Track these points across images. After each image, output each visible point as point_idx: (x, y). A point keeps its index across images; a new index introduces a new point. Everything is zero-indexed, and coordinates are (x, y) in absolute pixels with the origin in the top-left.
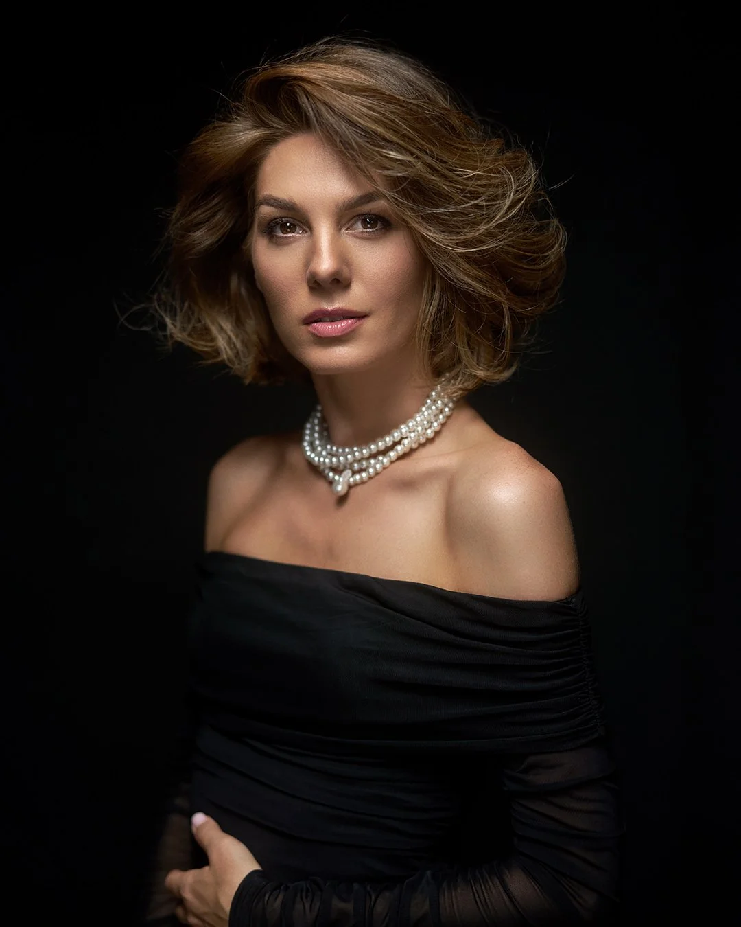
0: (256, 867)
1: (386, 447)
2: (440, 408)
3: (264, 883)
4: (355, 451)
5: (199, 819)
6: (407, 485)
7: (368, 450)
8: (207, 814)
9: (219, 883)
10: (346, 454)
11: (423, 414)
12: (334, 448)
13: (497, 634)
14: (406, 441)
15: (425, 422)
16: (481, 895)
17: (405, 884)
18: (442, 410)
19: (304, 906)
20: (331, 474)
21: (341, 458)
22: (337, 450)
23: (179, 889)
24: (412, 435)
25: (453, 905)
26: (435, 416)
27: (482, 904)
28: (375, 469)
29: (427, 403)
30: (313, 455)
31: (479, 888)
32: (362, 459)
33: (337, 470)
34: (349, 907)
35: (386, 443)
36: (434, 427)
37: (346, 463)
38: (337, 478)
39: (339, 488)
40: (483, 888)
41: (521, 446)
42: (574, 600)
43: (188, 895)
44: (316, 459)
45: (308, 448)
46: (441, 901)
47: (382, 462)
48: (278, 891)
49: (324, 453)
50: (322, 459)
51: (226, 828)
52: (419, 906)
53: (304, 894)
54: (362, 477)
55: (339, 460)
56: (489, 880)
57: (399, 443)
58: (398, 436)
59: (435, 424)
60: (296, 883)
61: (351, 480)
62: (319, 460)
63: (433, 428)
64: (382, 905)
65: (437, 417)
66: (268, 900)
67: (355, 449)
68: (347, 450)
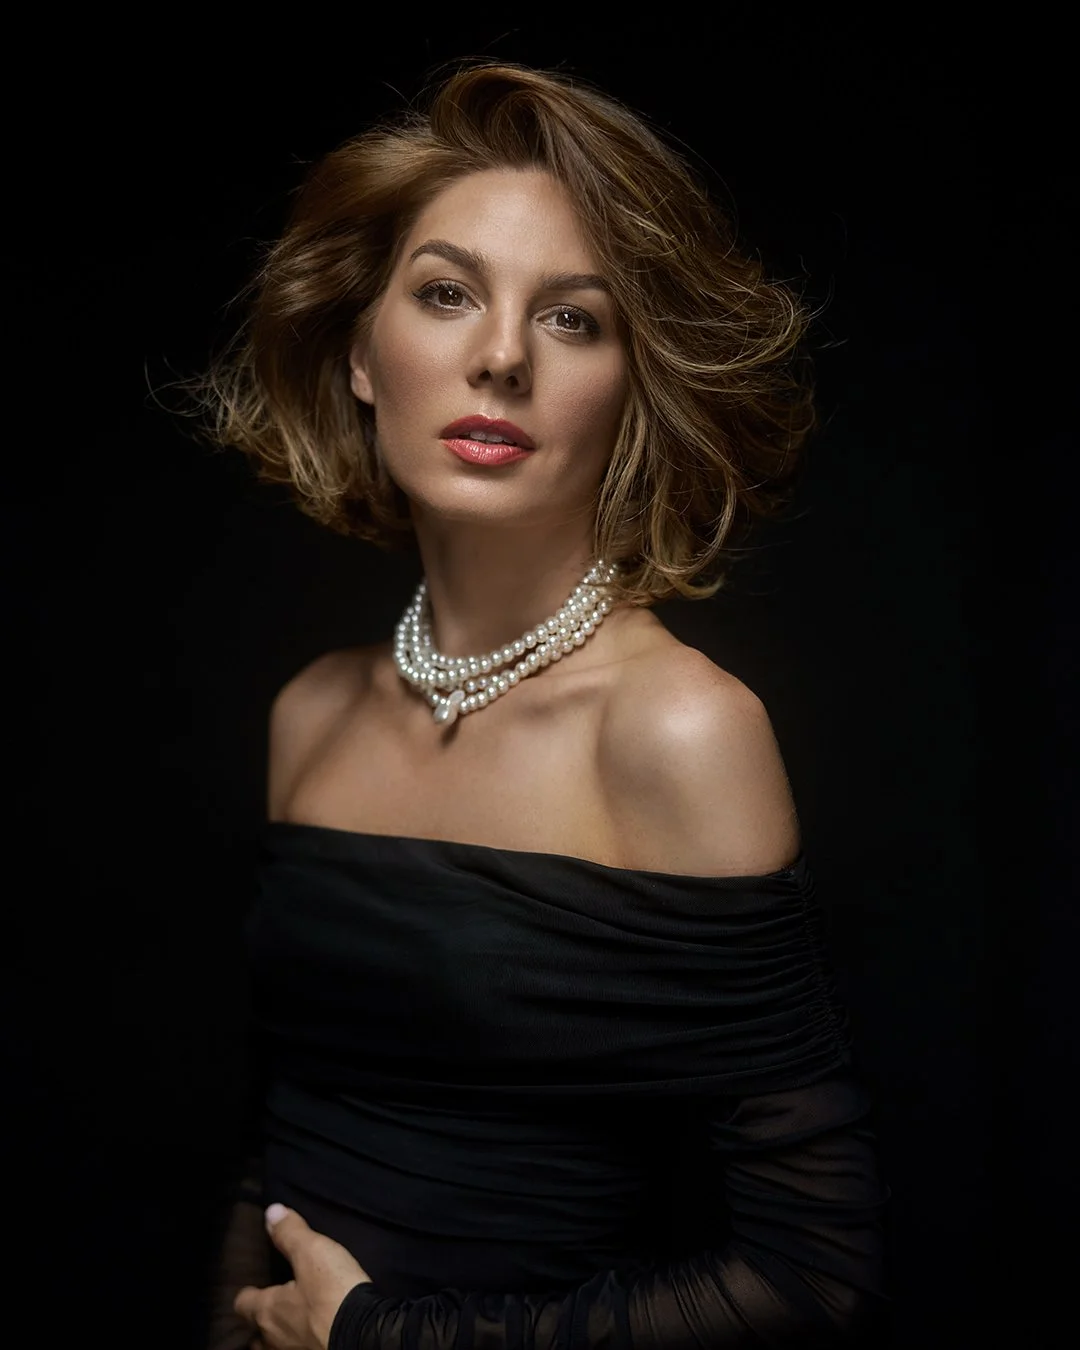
0: (364, 1278)
1: (516, 657)
2: (595, 602)
3: (376, 1302)
4: (471, 664)
5: (276, 1213)
6: (540, 713)
7: (490, 662)
8: (287, 1205)
9: (310, 1305)
10: (458, 667)
11: (570, 610)
12: (442, 659)
13: (684, 927)
14: (543, 649)
15: (572, 622)
16: (687, 1300)
17: (580, 1290)
18: (597, 604)
19: (435, 1331)
20: (436, 697)
21: (452, 674)
22: (446, 663)
23: (254, 1315)
24: (553, 639)
25: (649, 1319)
26: (586, 612)
27: (690, 1314)
28: (498, 687)
29: (575, 594)
30: (410, 670)
31: (684, 1292)
32: (482, 675)
33: (444, 692)
34: (500, 1328)
35: (515, 651)
36: (585, 629)
37: (458, 682)
38: (443, 701)
39: (445, 715)
40: (691, 1291)
41: (706, 654)
42: (792, 873)
43: (267, 1324)
44: (416, 675)
45: (402, 661)
46: (632, 1312)
47: (508, 679)
48: (396, 1312)
49: (427, 665)
50: (423, 676)
51: (316, 1226)
52: (600, 1322)
53: (433, 1315)
54: (478, 701)
55: (448, 677)
56: (698, 1279)
57: (532, 651)
58: (532, 640)
59: (587, 625)
60: (424, 1298)
61: (464, 705)
62: (419, 677)
63: (583, 631)
64: (546, 1325)
65: (589, 616)
66: (382, 1327)
67: (472, 660)
68: (460, 661)
